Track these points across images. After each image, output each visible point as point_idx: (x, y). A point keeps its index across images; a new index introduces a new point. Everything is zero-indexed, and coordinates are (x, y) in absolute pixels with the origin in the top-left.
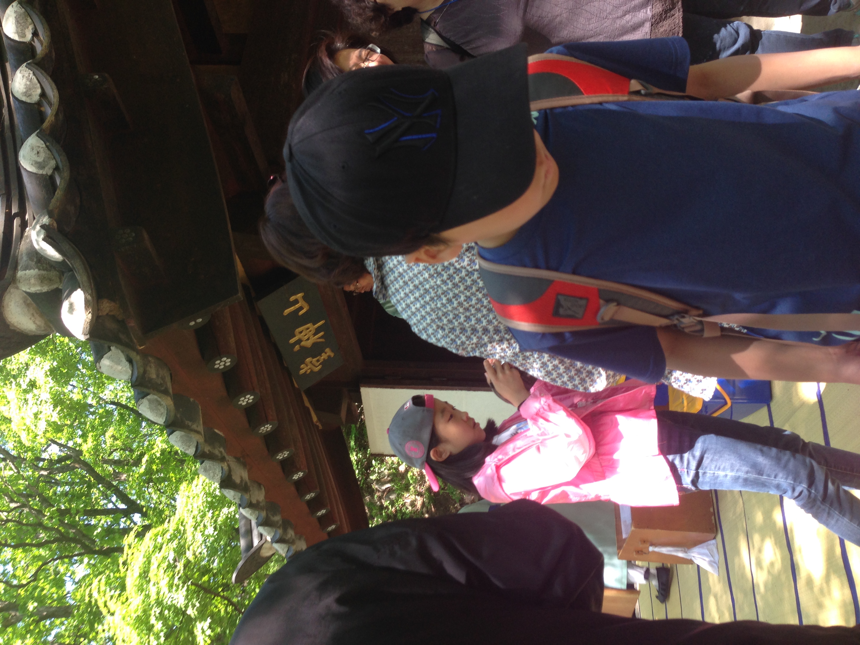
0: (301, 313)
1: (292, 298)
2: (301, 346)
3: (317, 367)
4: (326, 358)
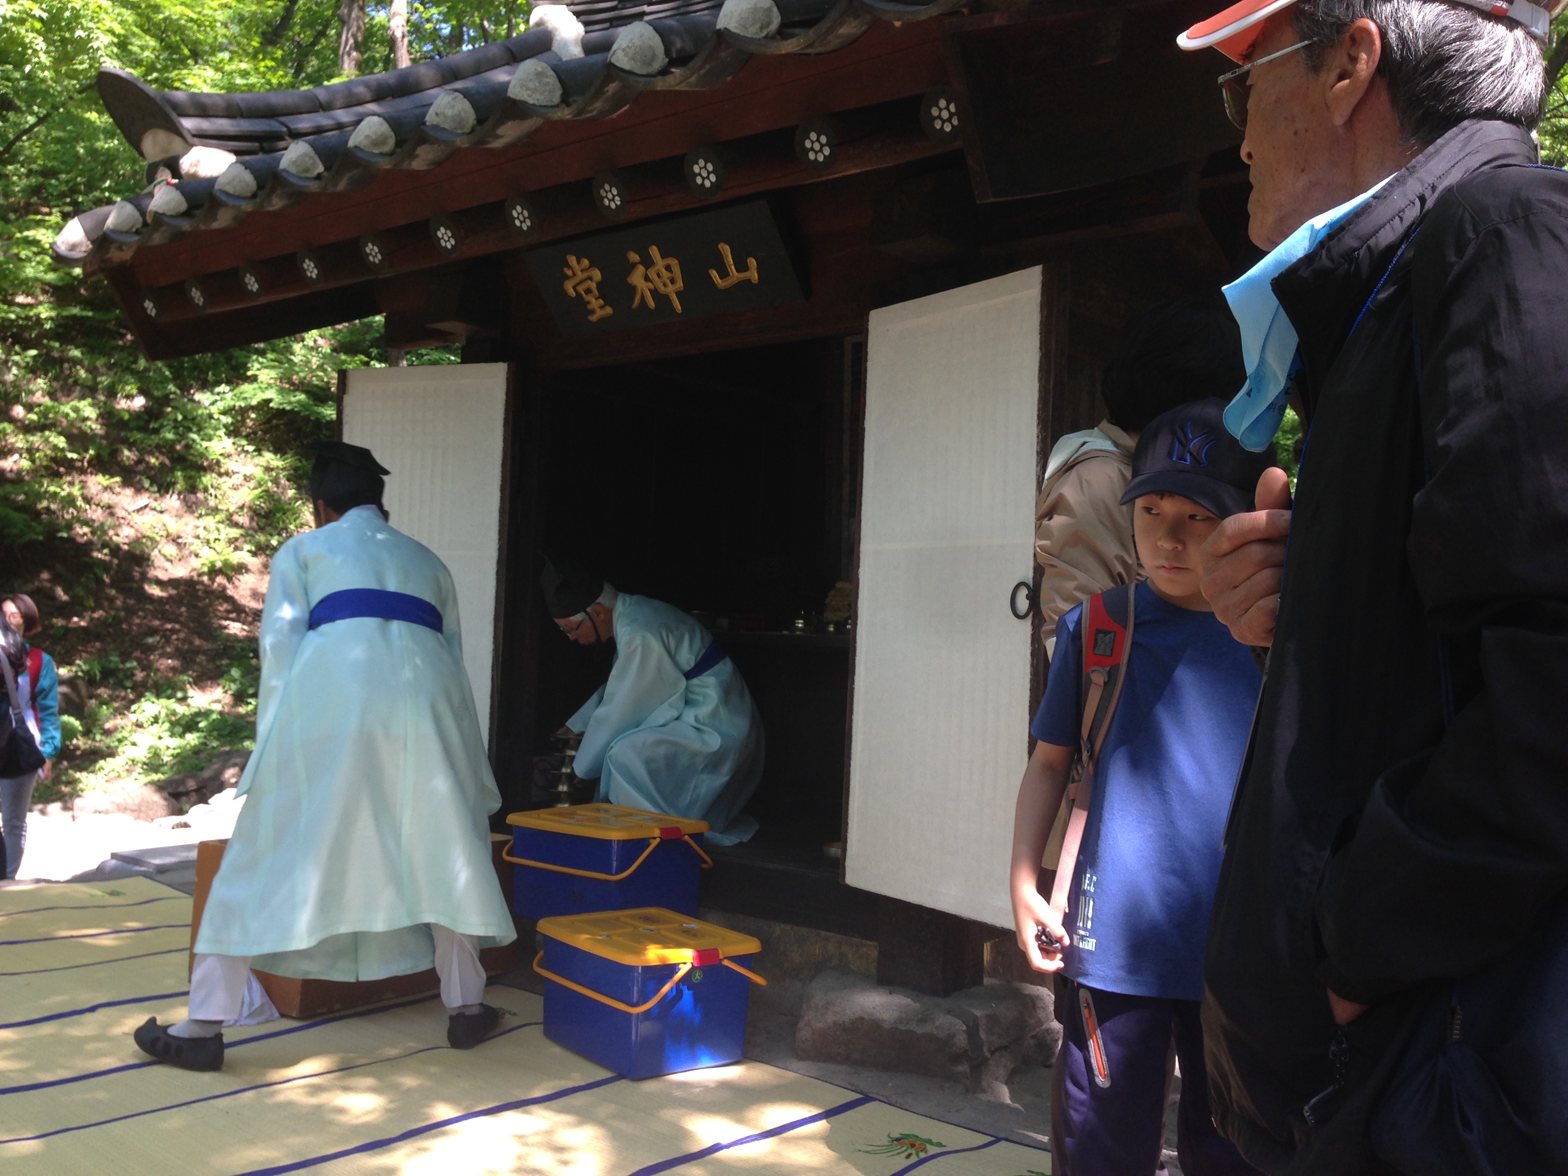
0: (714, 274)
1: (752, 262)
2: (634, 265)
3: (574, 288)
4: (589, 307)
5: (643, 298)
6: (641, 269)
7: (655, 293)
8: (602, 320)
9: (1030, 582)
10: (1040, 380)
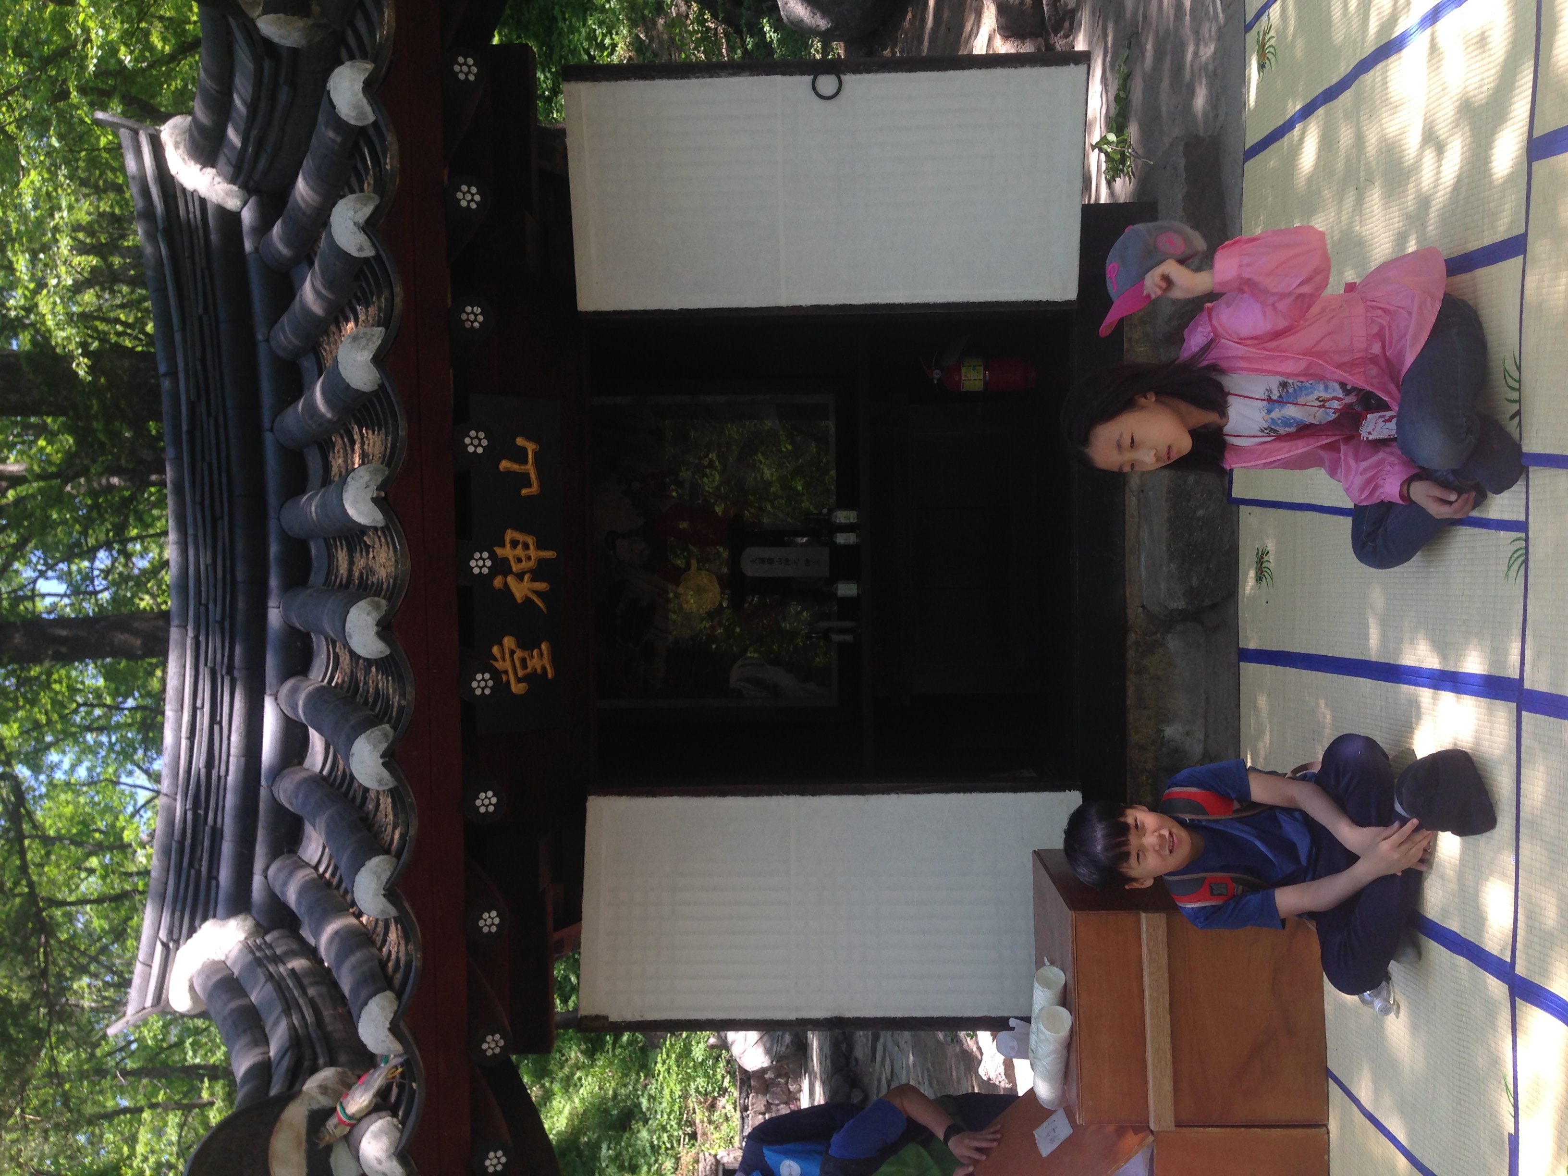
0: (524, 492)
1: (520, 441)
2: (506, 585)
3: (519, 680)
4: (539, 670)
5: (537, 593)
6: (510, 579)
7: (536, 574)
8: (554, 661)
9: (811, 77)
10: (653, 78)
